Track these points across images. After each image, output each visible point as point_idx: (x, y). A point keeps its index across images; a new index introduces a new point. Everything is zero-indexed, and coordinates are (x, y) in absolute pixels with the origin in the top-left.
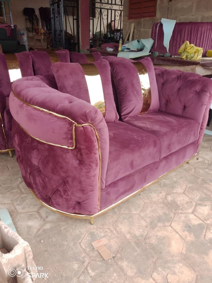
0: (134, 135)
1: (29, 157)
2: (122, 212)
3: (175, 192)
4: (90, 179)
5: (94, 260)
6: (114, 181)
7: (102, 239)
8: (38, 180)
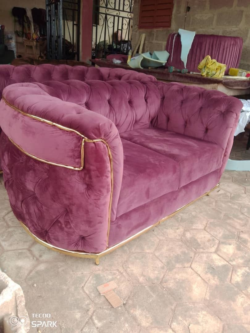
0: (150, 158)
1: (23, 179)
2: (133, 250)
3: (194, 227)
4: (99, 208)
5: (100, 308)
6: (127, 212)
7: (110, 282)
8: (33, 209)
